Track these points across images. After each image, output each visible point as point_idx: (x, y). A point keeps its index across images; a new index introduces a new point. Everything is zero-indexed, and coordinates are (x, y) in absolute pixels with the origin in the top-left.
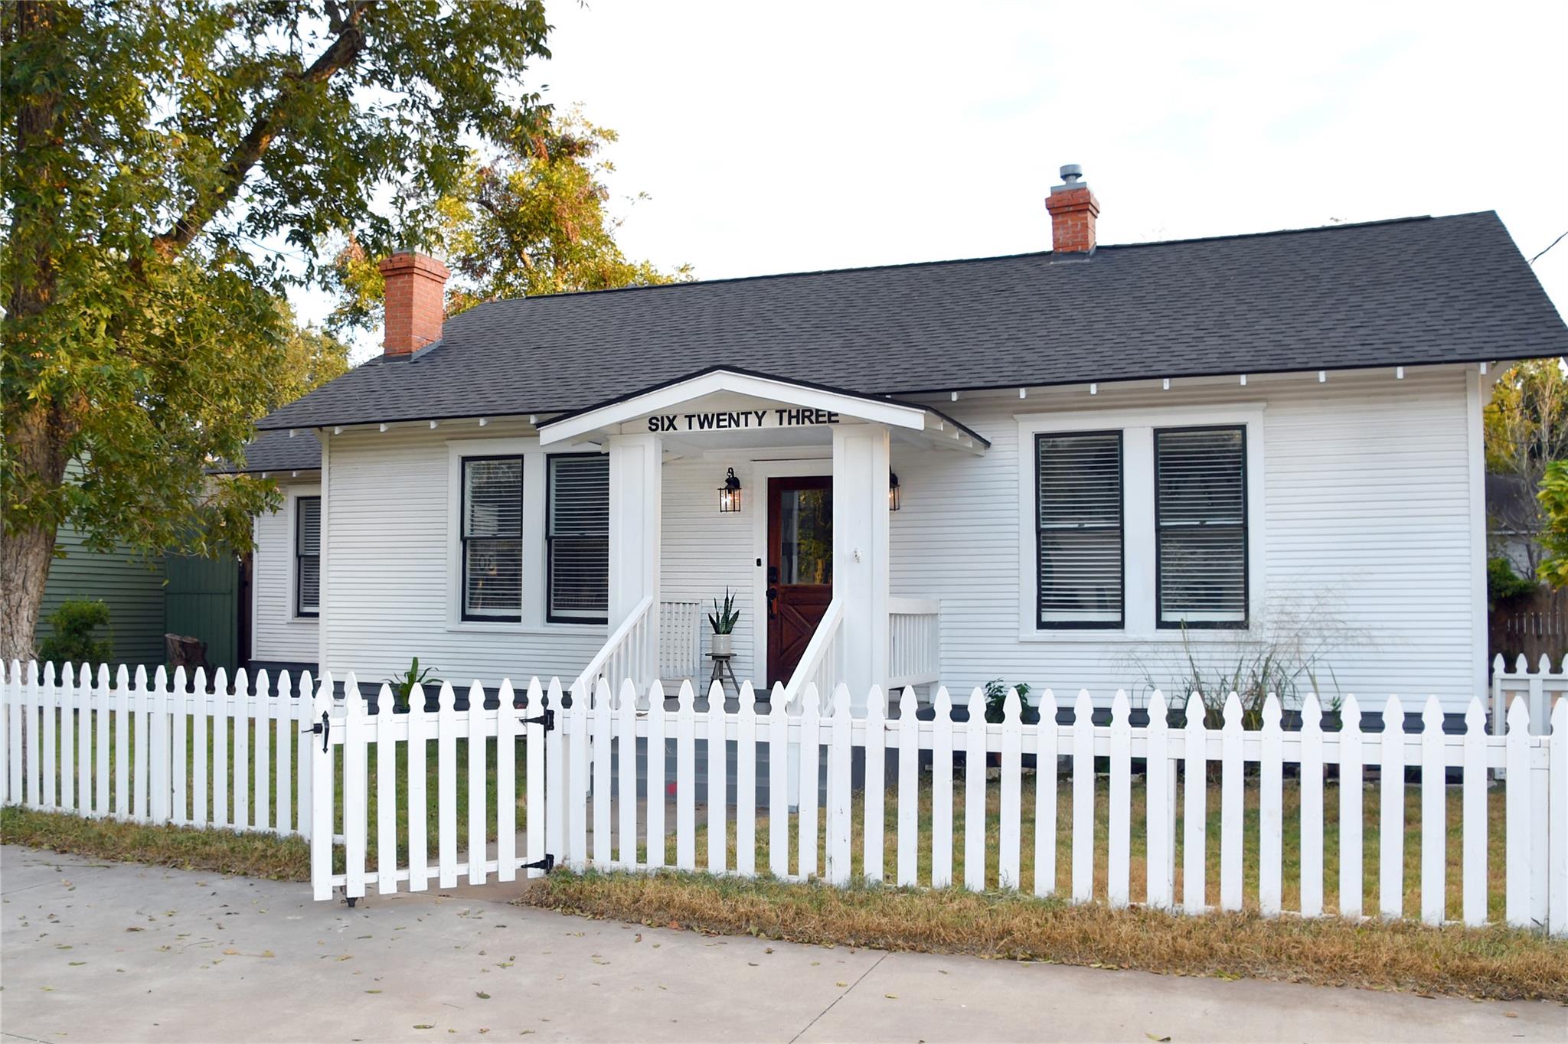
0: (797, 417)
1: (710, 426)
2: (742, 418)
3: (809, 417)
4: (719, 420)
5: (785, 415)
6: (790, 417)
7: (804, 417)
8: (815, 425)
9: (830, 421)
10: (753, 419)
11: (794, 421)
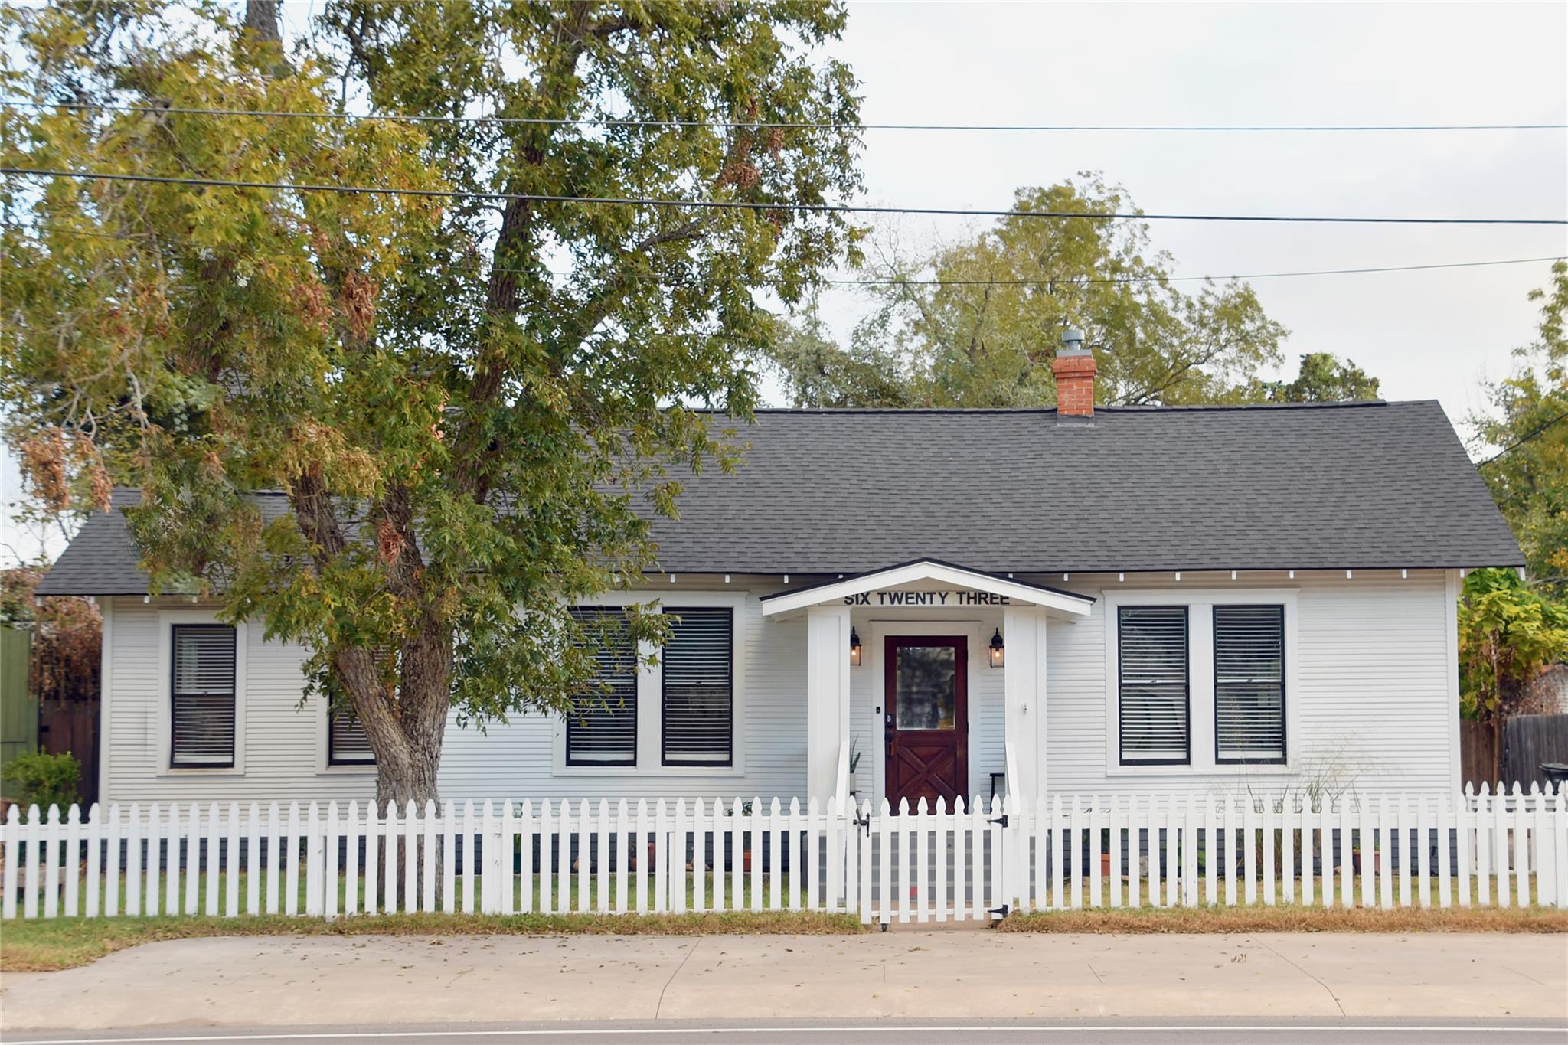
0: (975, 598)
1: (900, 602)
2: (928, 597)
3: (984, 599)
4: (907, 598)
5: (965, 597)
6: (969, 598)
7: (980, 598)
8: (990, 606)
9: (1002, 603)
10: (937, 599)
11: (972, 601)
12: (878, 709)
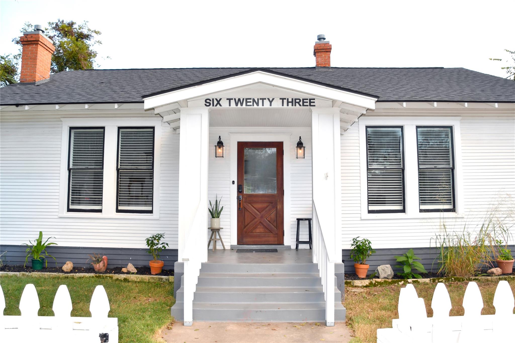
0: (292, 102)
1: (242, 104)
2: (260, 102)
3: (298, 103)
4: (247, 102)
5: (285, 101)
6: (288, 102)
7: (296, 102)
8: (302, 107)
9: (310, 105)
10: (267, 103)
11: (290, 104)
12: (233, 182)
